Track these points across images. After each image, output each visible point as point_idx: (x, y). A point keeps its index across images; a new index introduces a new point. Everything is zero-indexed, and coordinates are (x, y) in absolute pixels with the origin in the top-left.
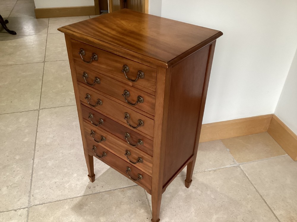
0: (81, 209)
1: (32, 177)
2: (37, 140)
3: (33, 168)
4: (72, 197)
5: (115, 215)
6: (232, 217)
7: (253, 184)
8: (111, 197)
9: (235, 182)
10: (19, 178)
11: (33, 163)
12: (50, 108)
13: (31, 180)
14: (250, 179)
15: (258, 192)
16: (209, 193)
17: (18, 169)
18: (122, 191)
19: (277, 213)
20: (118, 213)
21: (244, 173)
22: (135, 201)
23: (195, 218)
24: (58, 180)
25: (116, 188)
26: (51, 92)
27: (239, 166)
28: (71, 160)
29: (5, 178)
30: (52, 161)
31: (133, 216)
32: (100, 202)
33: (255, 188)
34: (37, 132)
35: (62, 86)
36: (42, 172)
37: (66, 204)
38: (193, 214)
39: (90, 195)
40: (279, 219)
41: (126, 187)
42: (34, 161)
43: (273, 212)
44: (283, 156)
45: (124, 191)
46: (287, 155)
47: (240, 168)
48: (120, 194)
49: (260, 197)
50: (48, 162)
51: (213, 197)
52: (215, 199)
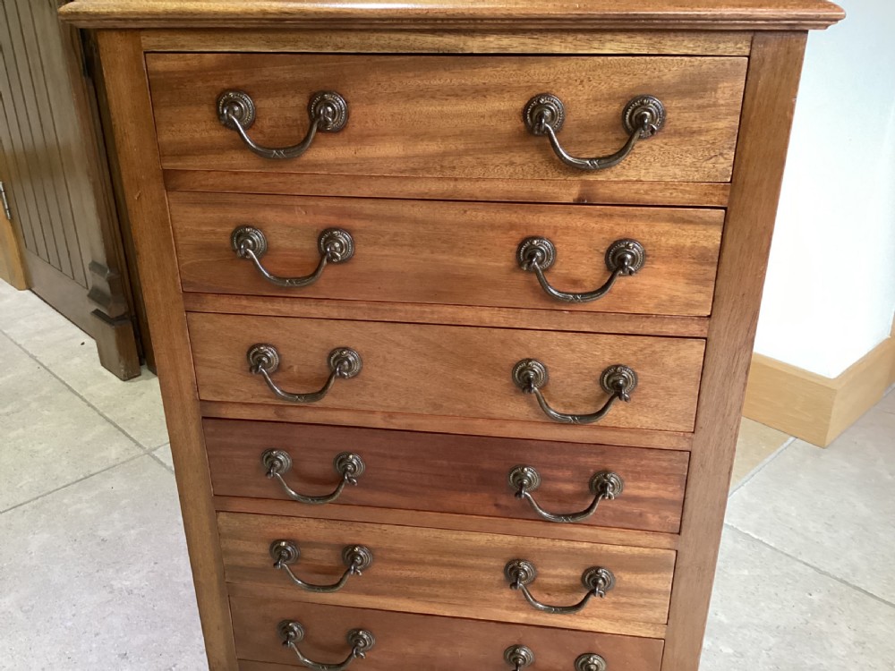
9: (746, 572)
14: (772, 545)
21: (740, 532)
33: (807, 565)
44: (785, 445)
46: (792, 439)
49: (844, 588)
51: (730, 651)
52: (742, 656)
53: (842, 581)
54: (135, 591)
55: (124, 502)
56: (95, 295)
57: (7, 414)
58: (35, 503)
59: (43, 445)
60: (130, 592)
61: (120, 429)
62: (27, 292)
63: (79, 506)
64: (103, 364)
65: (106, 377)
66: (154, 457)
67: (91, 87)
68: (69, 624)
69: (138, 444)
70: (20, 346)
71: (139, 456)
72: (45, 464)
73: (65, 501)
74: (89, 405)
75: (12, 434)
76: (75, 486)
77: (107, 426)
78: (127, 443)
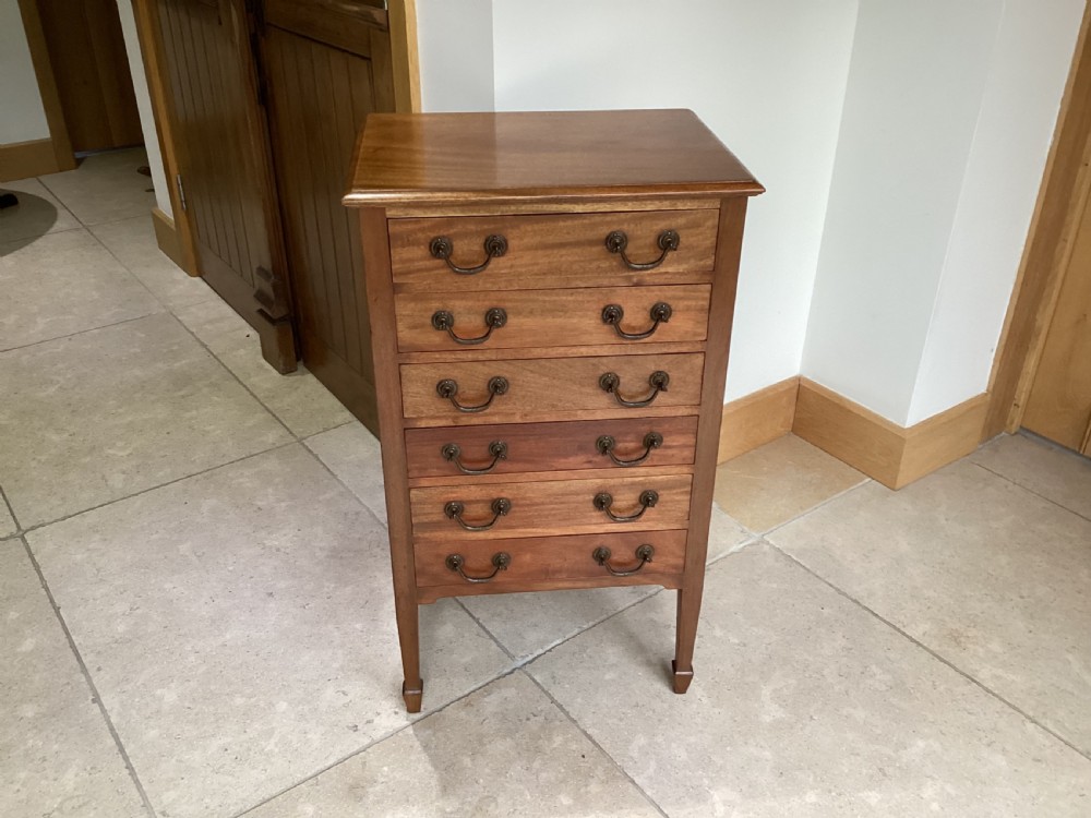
0: (361, 799)
1: (126, 758)
2: (74, 638)
3: (112, 729)
4: (309, 774)
5: (481, 781)
6: (811, 677)
7: (822, 576)
8: (440, 734)
9: (775, 586)
10: (76, 775)
11: (103, 711)
12: (64, 519)
13: (129, 767)
14: (808, 567)
15: (844, 594)
16: (718, 633)
17: (56, 747)
18: (466, 706)
19: (916, 633)
20: (487, 770)
21: (783, 554)
22: (520, 720)
23: (717, 710)
24: (229, 739)
25: (442, 705)
26: (34, 464)
27: (762, 541)
28: (241, 665)
29: (18, 790)
30: (173, 685)
31: (536, 765)
32: (413, 758)
33: (831, 585)
34: (57, 610)
35: (66, 436)
36: (153, 733)
37: (302, 800)
38: (705, 700)
39: (369, 750)
40: (925, 645)
41: (474, 691)
42: (101, 705)
43: (904, 634)
44: (860, 484)
45: (472, 705)
46: (869, 479)
47: (768, 543)
48: (463, 714)
49: (855, 606)
50: (159, 692)
51: (736, 641)
52: (745, 645)
53: (855, 601)
54: (283, 550)
55: (277, 480)
56: (260, 296)
57: (183, 397)
58: (206, 474)
59: (212, 427)
60: (278, 550)
61: (277, 419)
62: (198, 279)
63: (241, 480)
64: (265, 358)
65: (267, 370)
66: (303, 444)
67: (264, 114)
68: (231, 568)
69: (291, 433)
70: (192, 333)
71: (292, 443)
72: (214, 443)
73: (230, 475)
74: (252, 394)
75: (188, 415)
76: (239, 463)
77: (267, 415)
78: (282, 431)
